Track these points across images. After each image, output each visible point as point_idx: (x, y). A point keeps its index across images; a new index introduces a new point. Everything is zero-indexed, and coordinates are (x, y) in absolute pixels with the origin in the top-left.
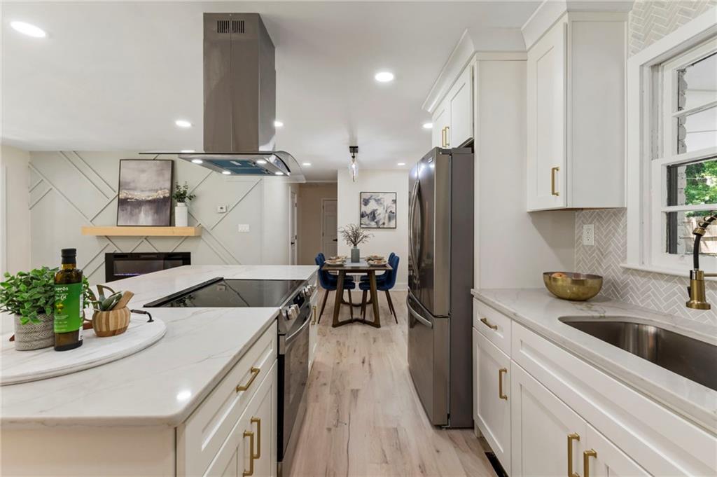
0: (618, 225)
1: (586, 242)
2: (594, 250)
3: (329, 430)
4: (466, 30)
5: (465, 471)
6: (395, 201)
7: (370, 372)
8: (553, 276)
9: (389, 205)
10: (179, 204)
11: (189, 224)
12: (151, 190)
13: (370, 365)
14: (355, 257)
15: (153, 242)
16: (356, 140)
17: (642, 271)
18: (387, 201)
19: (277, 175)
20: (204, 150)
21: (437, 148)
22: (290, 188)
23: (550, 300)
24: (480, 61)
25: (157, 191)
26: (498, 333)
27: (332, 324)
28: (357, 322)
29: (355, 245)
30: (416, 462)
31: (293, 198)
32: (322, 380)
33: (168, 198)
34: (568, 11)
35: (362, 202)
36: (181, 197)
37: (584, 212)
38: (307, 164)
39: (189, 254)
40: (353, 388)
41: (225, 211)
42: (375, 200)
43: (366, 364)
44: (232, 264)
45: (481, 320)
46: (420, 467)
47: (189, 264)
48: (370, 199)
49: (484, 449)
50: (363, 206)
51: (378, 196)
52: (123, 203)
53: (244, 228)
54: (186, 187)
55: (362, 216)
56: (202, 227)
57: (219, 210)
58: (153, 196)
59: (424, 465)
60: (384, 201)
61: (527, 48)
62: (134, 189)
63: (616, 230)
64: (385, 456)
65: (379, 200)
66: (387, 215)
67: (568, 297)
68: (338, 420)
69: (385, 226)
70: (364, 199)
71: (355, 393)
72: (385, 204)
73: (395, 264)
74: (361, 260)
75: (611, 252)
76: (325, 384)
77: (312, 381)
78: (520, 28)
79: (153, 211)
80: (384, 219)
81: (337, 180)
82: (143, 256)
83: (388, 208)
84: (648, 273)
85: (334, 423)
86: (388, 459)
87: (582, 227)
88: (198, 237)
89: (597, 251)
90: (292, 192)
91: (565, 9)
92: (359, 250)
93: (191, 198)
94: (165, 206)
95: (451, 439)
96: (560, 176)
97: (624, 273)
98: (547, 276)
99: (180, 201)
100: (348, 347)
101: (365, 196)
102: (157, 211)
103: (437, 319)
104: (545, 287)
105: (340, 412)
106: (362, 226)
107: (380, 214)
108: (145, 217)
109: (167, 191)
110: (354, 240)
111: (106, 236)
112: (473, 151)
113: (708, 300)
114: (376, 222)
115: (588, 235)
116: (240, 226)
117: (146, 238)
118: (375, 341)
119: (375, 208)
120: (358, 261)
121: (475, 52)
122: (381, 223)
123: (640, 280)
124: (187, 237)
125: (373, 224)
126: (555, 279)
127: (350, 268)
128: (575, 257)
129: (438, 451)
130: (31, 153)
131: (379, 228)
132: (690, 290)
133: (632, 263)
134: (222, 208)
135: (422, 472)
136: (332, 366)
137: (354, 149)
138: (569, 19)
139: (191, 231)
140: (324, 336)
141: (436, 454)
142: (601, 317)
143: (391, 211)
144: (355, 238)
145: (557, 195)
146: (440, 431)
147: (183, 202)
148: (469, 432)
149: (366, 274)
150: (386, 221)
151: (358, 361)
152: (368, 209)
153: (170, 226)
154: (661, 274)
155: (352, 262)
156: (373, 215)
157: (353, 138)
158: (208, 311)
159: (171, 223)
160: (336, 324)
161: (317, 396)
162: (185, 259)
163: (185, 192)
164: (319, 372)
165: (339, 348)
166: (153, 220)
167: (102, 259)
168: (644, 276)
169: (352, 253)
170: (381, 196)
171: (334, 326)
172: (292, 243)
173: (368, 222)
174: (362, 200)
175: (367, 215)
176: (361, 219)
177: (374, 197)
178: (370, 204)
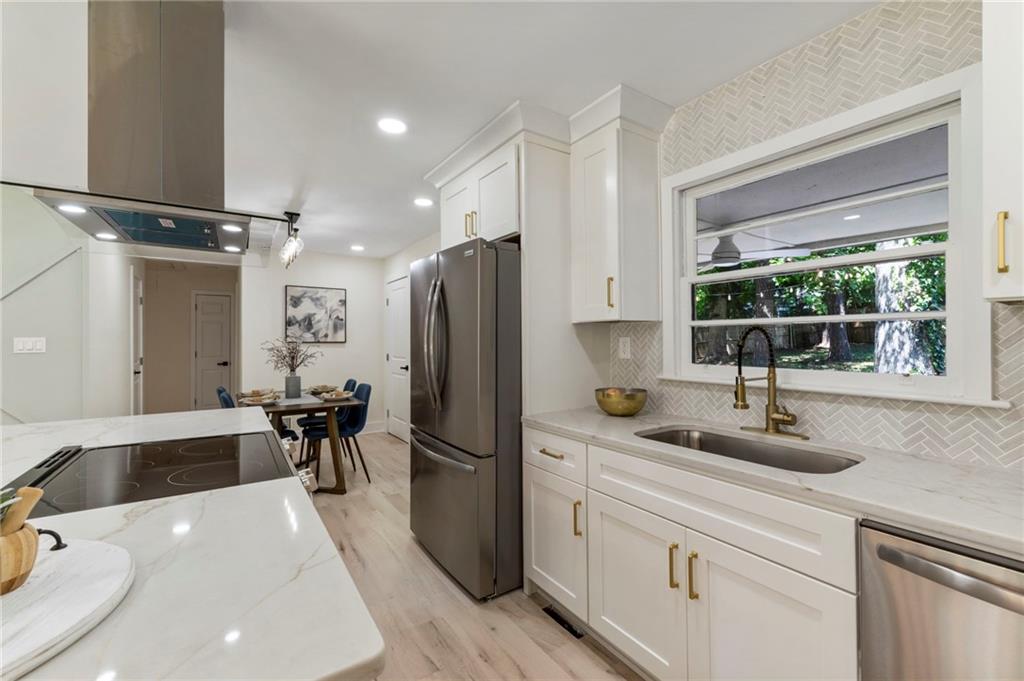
0: (653, 338)
1: (622, 355)
2: (630, 365)
4: (518, 102)
5: (532, 638)
6: (344, 302)
7: (359, 560)
8: (606, 392)
9: (334, 308)
13: (354, 550)
14: (294, 388)
16: (301, 204)
17: (676, 381)
18: (332, 301)
19: (226, 252)
20: (89, 188)
21: (481, 239)
22: (132, 267)
23: (601, 417)
24: (528, 142)
26: (566, 463)
29: (293, 370)
30: (474, 653)
31: (136, 287)
34: (620, 117)
35: (289, 302)
37: (619, 324)
42: (312, 300)
43: (348, 550)
45: (541, 451)
46: (481, 656)
48: (302, 296)
49: (540, 605)
50: (290, 308)
51: (317, 293)
53: (30, 344)
55: (289, 323)
59: (485, 653)
60: (326, 302)
61: (572, 141)
63: (652, 343)
64: (432, 663)
65: (318, 299)
66: (331, 323)
67: (620, 413)
69: (329, 340)
70: (292, 298)
72: (329, 305)
73: (364, 397)
74: (302, 393)
75: (646, 365)
78: (569, 116)
80: (327, 328)
81: (242, 262)
83: (332, 311)
84: (680, 383)
86: (438, 665)
87: (618, 341)
89: (633, 364)
90: (135, 277)
91: (618, 114)
92: (299, 378)
95: (502, 608)
96: (615, 285)
97: (660, 384)
98: (601, 393)
101: (297, 292)
103: (483, 460)
104: (597, 404)
106: (289, 340)
107: (319, 321)
110: (290, 363)
112: (519, 249)
113: (748, 402)
114: (314, 334)
115: (624, 348)
118: (346, 515)
119: (312, 312)
120: (298, 396)
121: (523, 130)
122: (321, 334)
123: (674, 390)
125: (308, 336)
126: (609, 395)
128: (611, 371)
129: (493, 629)
131: (319, 342)
132: (736, 393)
133: (667, 375)
135: (486, 661)
137: (291, 217)
138: (621, 125)
141: (492, 633)
142: (660, 428)
143: (338, 317)
144: (291, 359)
145: (612, 306)
146: (485, 604)
148: (518, 593)
149: (305, 416)
150: (330, 332)
152: (299, 313)
154: (691, 383)
155: (287, 397)
156: (308, 323)
157: (298, 199)
158: (154, 507)
168: (678, 386)
169: (287, 383)
170: (321, 293)
172: (136, 373)
173: (299, 333)
174: (288, 298)
175: (297, 322)
176: (286, 329)
177: (310, 294)
178: (302, 305)
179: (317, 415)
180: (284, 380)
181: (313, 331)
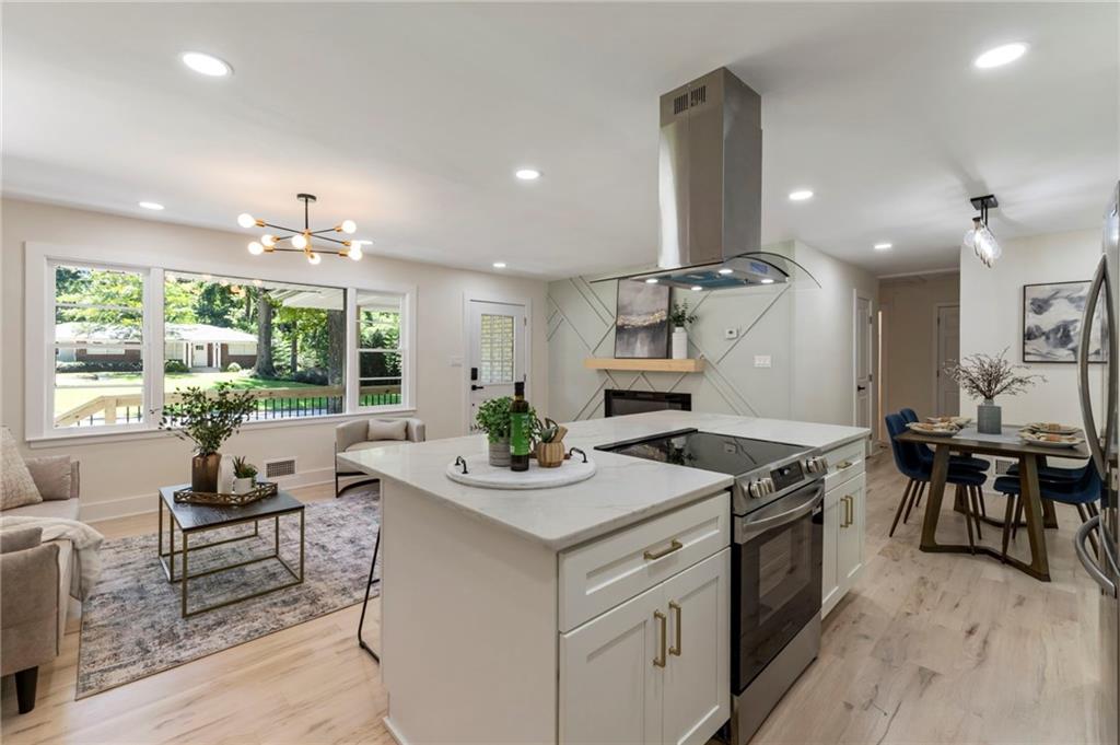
3: (849, 707)
7: (980, 655)
10: (677, 329)
11: (689, 356)
12: (647, 314)
13: (985, 642)
14: (990, 420)
15: (650, 378)
22: (855, 291)
25: (653, 314)
27: (919, 543)
28: (987, 556)
29: (989, 397)
31: (862, 307)
32: (863, 628)
33: (665, 322)
35: (1029, 307)
36: (678, 320)
38: (883, 247)
39: (688, 397)
40: (924, 666)
41: (736, 337)
42: (1071, 300)
44: (745, 415)
47: (690, 409)
48: (1053, 297)
50: (1030, 315)
52: (620, 330)
53: (763, 361)
54: (685, 306)
55: (1028, 335)
56: (705, 360)
57: (728, 336)
58: (650, 320)
62: (630, 314)
68: (871, 701)
70: (1034, 301)
71: (926, 677)
76: (866, 637)
77: (843, 623)
79: (649, 339)
81: (959, 266)
82: (640, 396)
85: (864, 701)
88: (699, 374)
90: (859, 298)
92: (999, 408)
93: (691, 320)
94: (660, 334)
99: (678, 326)
100: (944, 594)
101: (1038, 293)
102: (654, 339)
105: (879, 689)
106: (1028, 358)
108: (641, 347)
109: (664, 313)
110: (985, 389)
111: (606, 370)
114: (1072, 349)
116: (756, 357)
117: (643, 373)
118: (1020, 603)
119: (1071, 319)
120: (998, 432)
124: (687, 373)
125: (1063, 353)
127: (975, 445)
130: (550, 283)
134: (731, 332)
136: (893, 614)
137: (984, 203)
139: (690, 366)
140: (896, 560)
144: (989, 382)
147: (682, 326)
151: (958, 625)
152: (1047, 321)
153: (667, 358)
155: (981, 430)
156: (1062, 334)
159: (668, 355)
160: (929, 546)
161: (844, 649)
162: (683, 402)
163: (683, 312)
164: (862, 615)
165: (922, 589)
166: (650, 351)
167: (602, 396)
169: (979, 413)
171: (924, 548)
172: (860, 389)
173: (1046, 349)
174: (1028, 302)
175: (1044, 333)
176: (1024, 344)
177: (1066, 294)
178: (1052, 309)
179: (974, 456)
180: (976, 409)
181: (1070, 346)
